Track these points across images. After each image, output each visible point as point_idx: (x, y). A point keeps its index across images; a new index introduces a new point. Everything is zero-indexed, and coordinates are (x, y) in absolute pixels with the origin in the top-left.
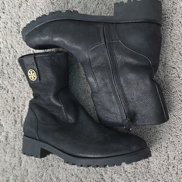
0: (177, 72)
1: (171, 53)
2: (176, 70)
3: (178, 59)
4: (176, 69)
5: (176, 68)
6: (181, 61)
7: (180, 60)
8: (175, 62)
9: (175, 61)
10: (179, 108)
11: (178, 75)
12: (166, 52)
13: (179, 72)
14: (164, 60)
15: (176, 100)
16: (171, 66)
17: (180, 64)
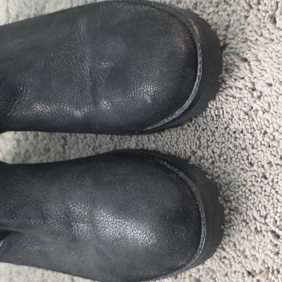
0: (249, 75)
1: (242, 14)
2: (248, 67)
3: (262, 35)
4: (250, 66)
5: (249, 63)
6: (267, 41)
7: (266, 38)
8: (251, 41)
9: (253, 39)
10: (240, 184)
11: (253, 84)
12: (232, 8)
13: (255, 74)
14: (224, 33)
15: (239, 156)
16: (238, 54)
17: (262, 49)
